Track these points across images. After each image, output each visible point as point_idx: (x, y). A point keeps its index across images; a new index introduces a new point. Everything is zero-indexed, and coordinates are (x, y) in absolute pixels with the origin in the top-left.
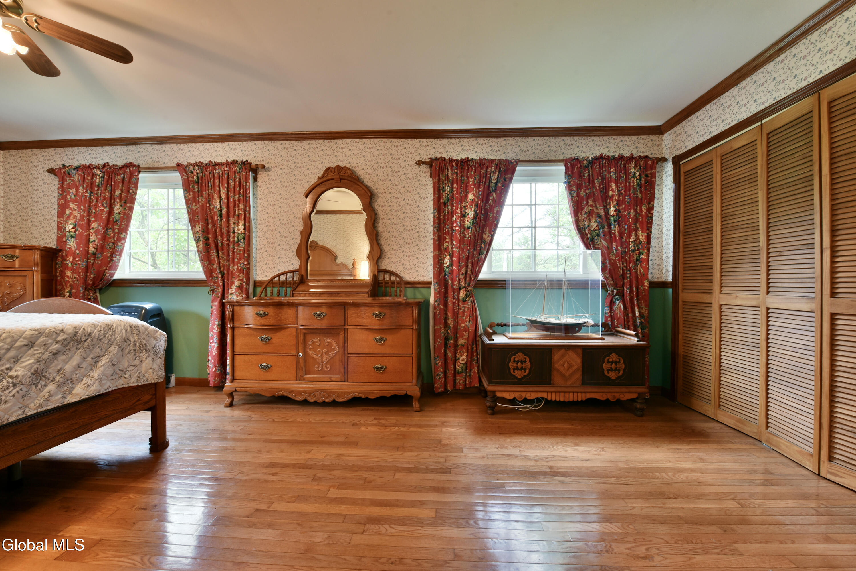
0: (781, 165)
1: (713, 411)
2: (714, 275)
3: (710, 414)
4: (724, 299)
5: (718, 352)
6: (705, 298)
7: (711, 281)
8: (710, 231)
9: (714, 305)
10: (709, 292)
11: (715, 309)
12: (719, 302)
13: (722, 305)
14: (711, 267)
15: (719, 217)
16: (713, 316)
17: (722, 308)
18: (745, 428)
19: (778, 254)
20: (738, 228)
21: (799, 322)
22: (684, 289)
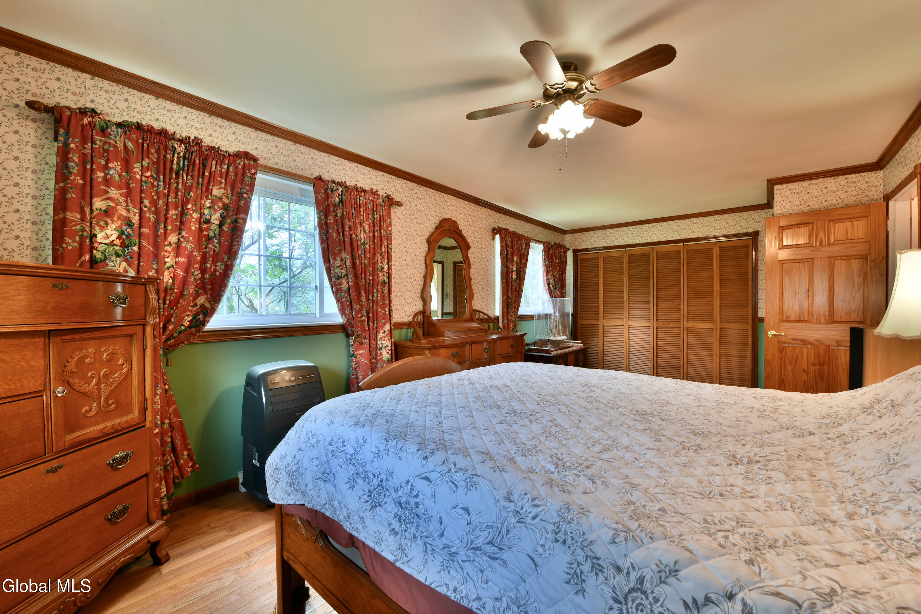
0: (635, 269)
2: (600, 311)
4: (606, 323)
6: (595, 322)
7: (598, 314)
8: (597, 290)
9: (600, 325)
10: (597, 319)
11: (600, 327)
12: (602, 324)
13: (604, 325)
14: (598, 307)
15: (602, 285)
16: (600, 330)
17: (603, 327)
19: (633, 304)
20: (613, 291)
21: (643, 331)
22: (581, 318)
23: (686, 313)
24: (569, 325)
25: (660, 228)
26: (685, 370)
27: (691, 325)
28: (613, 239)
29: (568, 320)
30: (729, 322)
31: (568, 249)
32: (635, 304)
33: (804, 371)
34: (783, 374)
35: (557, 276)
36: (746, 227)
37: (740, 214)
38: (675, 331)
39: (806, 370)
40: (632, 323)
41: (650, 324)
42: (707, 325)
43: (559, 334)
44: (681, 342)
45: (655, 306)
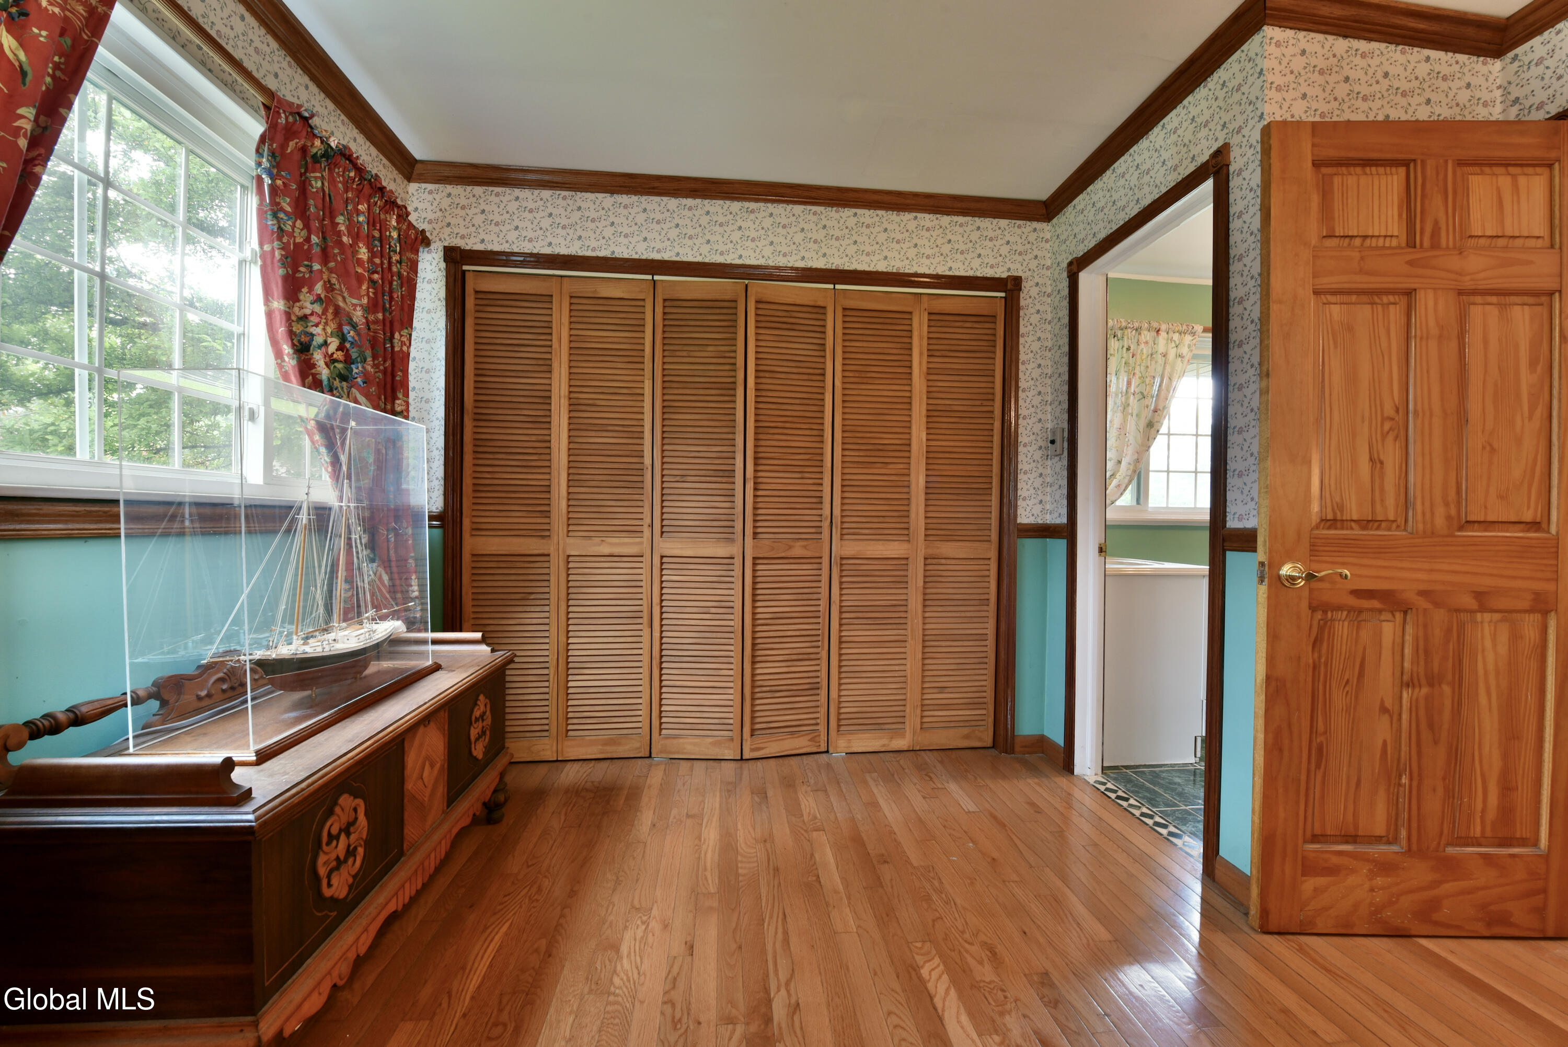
0: (685, 354)
1: (555, 748)
2: (554, 502)
3: (549, 755)
4: (576, 546)
5: (563, 639)
6: (532, 546)
7: (547, 514)
8: (545, 422)
9: (553, 559)
10: (544, 534)
11: (556, 566)
12: (564, 551)
13: (569, 556)
14: (547, 489)
15: (565, 403)
16: (553, 578)
17: (569, 562)
18: (621, 748)
19: (678, 478)
20: (603, 428)
21: (711, 572)
22: (477, 529)
23: (837, 512)
24: (419, 560)
25: (767, 222)
26: (834, 694)
27: (851, 548)
28: (608, 232)
29: (417, 537)
30: (950, 538)
31: (424, 240)
32: (683, 478)
33: (1384, 710)
34: (1321, 727)
35: (358, 315)
36: (992, 261)
37: (978, 221)
38: (806, 569)
39: (1388, 704)
40: (671, 546)
41: (735, 550)
42: (894, 549)
43: (353, 614)
44: (823, 603)
45: (750, 486)
